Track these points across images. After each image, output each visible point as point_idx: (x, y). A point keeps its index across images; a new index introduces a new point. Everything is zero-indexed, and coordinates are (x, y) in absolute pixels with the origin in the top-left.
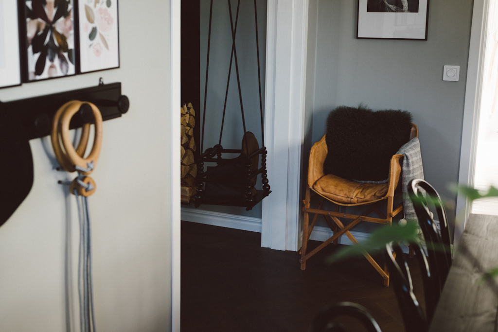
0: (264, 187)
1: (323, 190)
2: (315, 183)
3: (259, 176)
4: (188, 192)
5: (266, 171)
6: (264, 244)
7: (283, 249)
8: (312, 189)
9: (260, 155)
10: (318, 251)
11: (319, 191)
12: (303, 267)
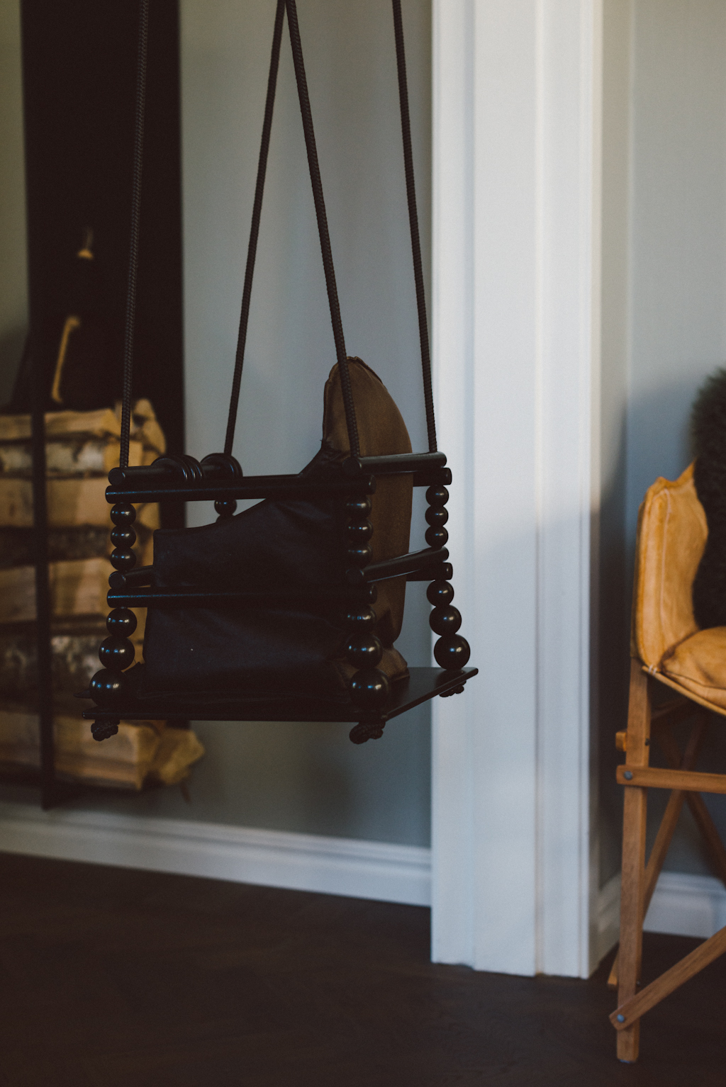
0: (441, 651)
1: (710, 679)
2: (670, 654)
3: (416, 591)
4: (136, 746)
5: (448, 571)
6: (445, 949)
7: (527, 969)
8: (660, 677)
9: (419, 495)
10: (698, 967)
11: (691, 685)
12: (626, 1051)
